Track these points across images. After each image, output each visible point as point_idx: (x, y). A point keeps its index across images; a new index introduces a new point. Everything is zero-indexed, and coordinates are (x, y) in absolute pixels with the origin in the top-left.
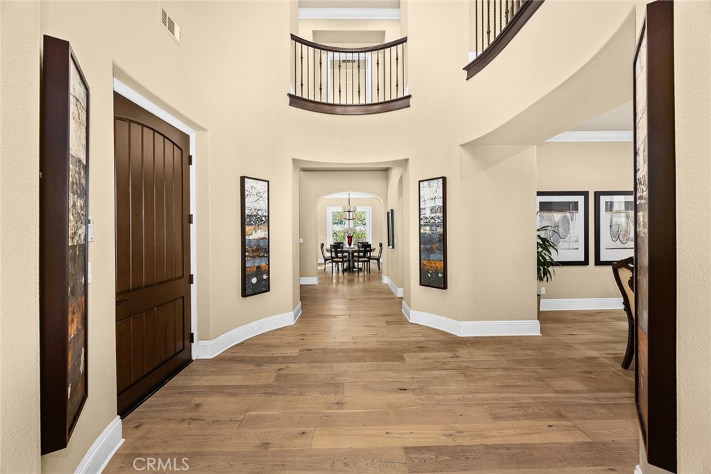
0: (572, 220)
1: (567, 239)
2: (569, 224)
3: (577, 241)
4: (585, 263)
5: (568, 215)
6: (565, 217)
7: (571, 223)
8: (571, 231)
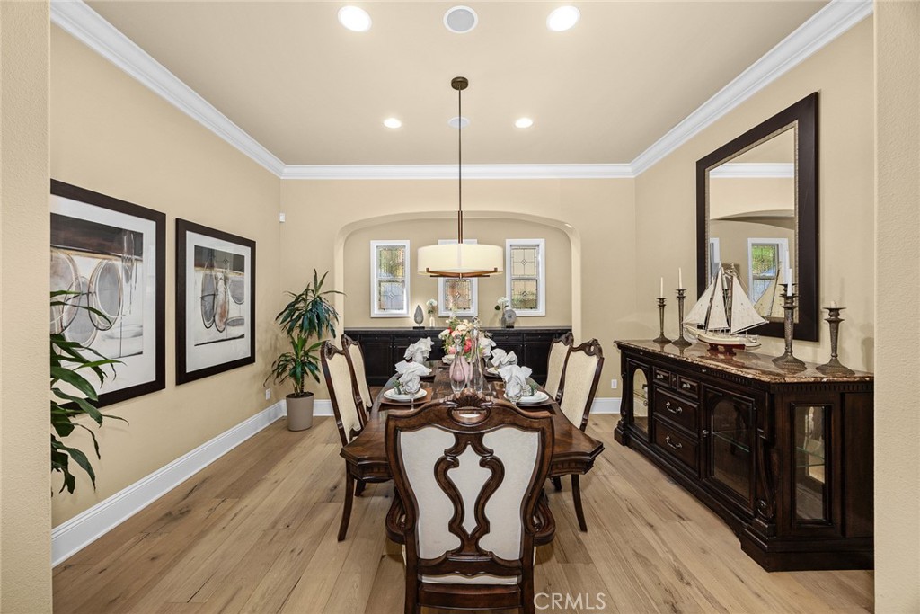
0: (128, 281)
1: (115, 330)
2: (120, 289)
3: (141, 335)
4: (158, 384)
5: (119, 264)
6: (108, 270)
7: (126, 288)
8: (125, 308)
